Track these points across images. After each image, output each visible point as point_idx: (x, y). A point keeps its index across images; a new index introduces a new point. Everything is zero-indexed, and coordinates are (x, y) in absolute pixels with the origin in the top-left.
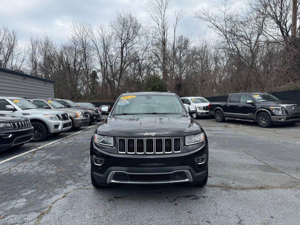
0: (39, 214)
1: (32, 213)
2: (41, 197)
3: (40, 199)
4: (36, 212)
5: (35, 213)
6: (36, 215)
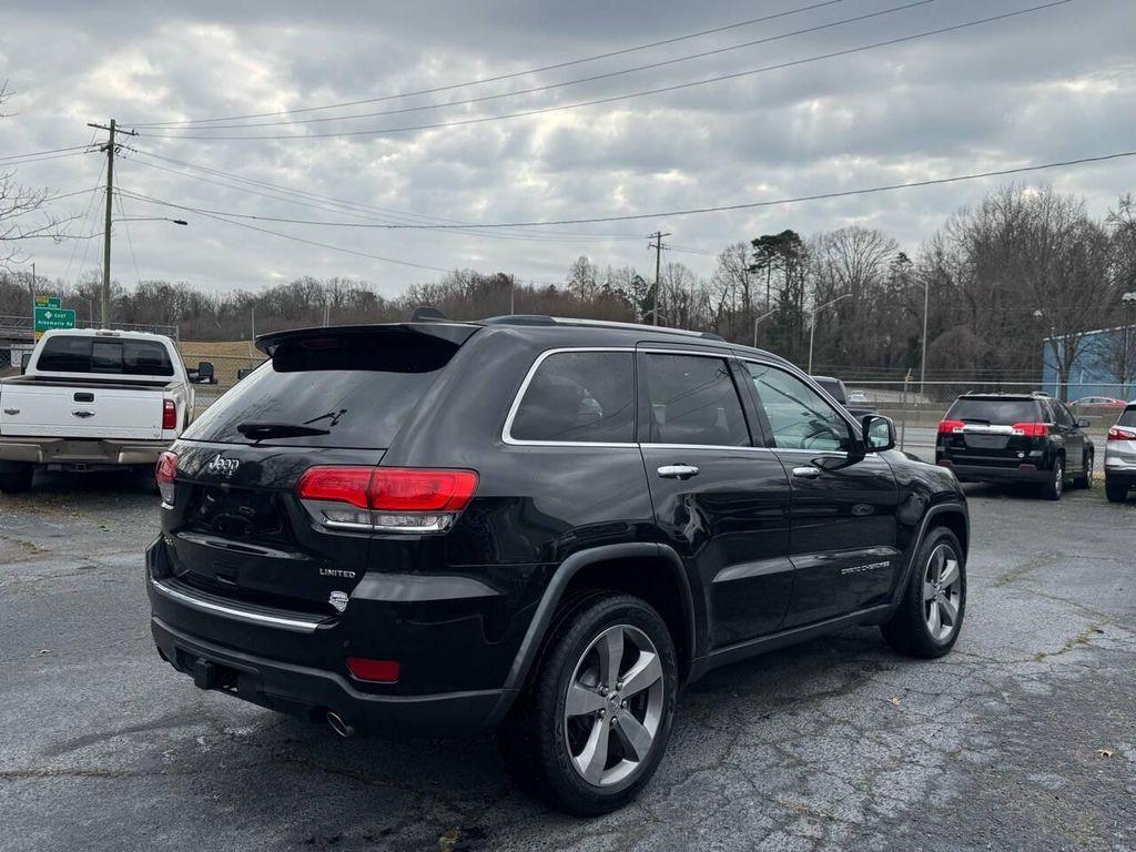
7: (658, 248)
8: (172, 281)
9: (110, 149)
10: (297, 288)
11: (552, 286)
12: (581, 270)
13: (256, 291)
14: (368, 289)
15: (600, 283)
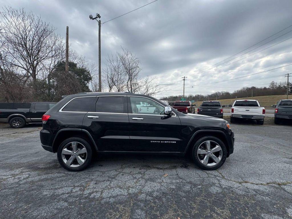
0: (283, 186)
1: (288, 191)
2: (266, 198)
3: (269, 198)
4: (284, 190)
5: (286, 189)
6: (286, 188)
7: (288, 77)
8: (199, 94)
9: (184, 80)
10: (216, 93)
11: (265, 87)
12: (273, 84)
13: (210, 94)
14: (228, 92)
15: (277, 86)
